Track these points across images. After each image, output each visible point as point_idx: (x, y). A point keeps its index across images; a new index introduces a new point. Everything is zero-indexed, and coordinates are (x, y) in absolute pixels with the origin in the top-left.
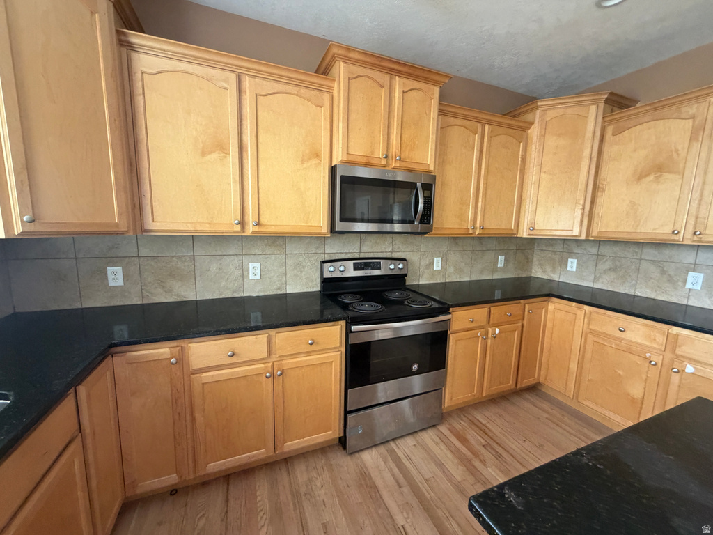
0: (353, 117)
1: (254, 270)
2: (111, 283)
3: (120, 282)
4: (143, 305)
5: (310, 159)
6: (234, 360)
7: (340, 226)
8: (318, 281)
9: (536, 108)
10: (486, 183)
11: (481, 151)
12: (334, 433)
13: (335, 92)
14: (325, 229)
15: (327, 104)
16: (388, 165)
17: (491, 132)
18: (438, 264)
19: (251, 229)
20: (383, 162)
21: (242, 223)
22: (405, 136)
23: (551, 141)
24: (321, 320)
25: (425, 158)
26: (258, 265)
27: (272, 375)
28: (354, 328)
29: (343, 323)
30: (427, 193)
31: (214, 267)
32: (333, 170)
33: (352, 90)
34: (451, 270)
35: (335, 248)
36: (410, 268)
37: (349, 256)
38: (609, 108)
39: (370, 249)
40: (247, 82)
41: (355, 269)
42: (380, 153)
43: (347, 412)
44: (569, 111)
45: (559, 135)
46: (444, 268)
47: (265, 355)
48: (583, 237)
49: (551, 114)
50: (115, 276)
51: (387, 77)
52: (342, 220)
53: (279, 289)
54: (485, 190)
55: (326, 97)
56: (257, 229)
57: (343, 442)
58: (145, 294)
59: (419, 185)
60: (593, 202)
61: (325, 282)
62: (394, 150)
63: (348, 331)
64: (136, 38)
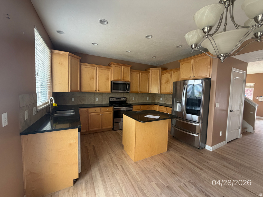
0: (115, 73)
1: (97, 99)
2: (72, 101)
3: (74, 101)
4: (77, 105)
5: (107, 80)
6: (95, 112)
7: (113, 91)
8: (109, 101)
9: (150, 69)
10: (141, 83)
11: (140, 77)
12: (112, 127)
13: (112, 69)
14: (110, 91)
15: (110, 71)
16: (121, 80)
17: (141, 74)
18: (133, 99)
19: (97, 91)
20: (120, 80)
21: (96, 90)
22: (124, 76)
23: (153, 76)
24: (110, 106)
25: (128, 79)
26: (97, 98)
27: (101, 115)
28: (115, 108)
29: (113, 107)
30: (129, 85)
31: (89, 98)
32: (111, 81)
33: (115, 69)
34: (137, 100)
35: (112, 95)
36: (127, 99)
37: (115, 97)
38: (162, 70)
39: (119, 95)
40: (97, 68)
41: (116, 99)
42: (120, 78)
43: (114, 123)
44: (155, 70)
45: (154, 74)
46: (135, 100)
47: (100, 111)
48: (159, 93)
49: (152, 71)
50: (73, 99)
51: (121, 66)
52: (113, 90)
53: (101, 103)
54: (141, 84)
55: (110, 70)
56: (98, 91)
57: (113, 129)
58: (78, 103)
59: (127, 84)
60: (161, 87)
61: (110, 102)
62: (122, 78)
63: (114, 108)
64: (82, 64)
